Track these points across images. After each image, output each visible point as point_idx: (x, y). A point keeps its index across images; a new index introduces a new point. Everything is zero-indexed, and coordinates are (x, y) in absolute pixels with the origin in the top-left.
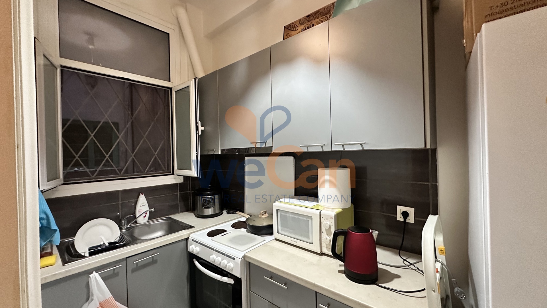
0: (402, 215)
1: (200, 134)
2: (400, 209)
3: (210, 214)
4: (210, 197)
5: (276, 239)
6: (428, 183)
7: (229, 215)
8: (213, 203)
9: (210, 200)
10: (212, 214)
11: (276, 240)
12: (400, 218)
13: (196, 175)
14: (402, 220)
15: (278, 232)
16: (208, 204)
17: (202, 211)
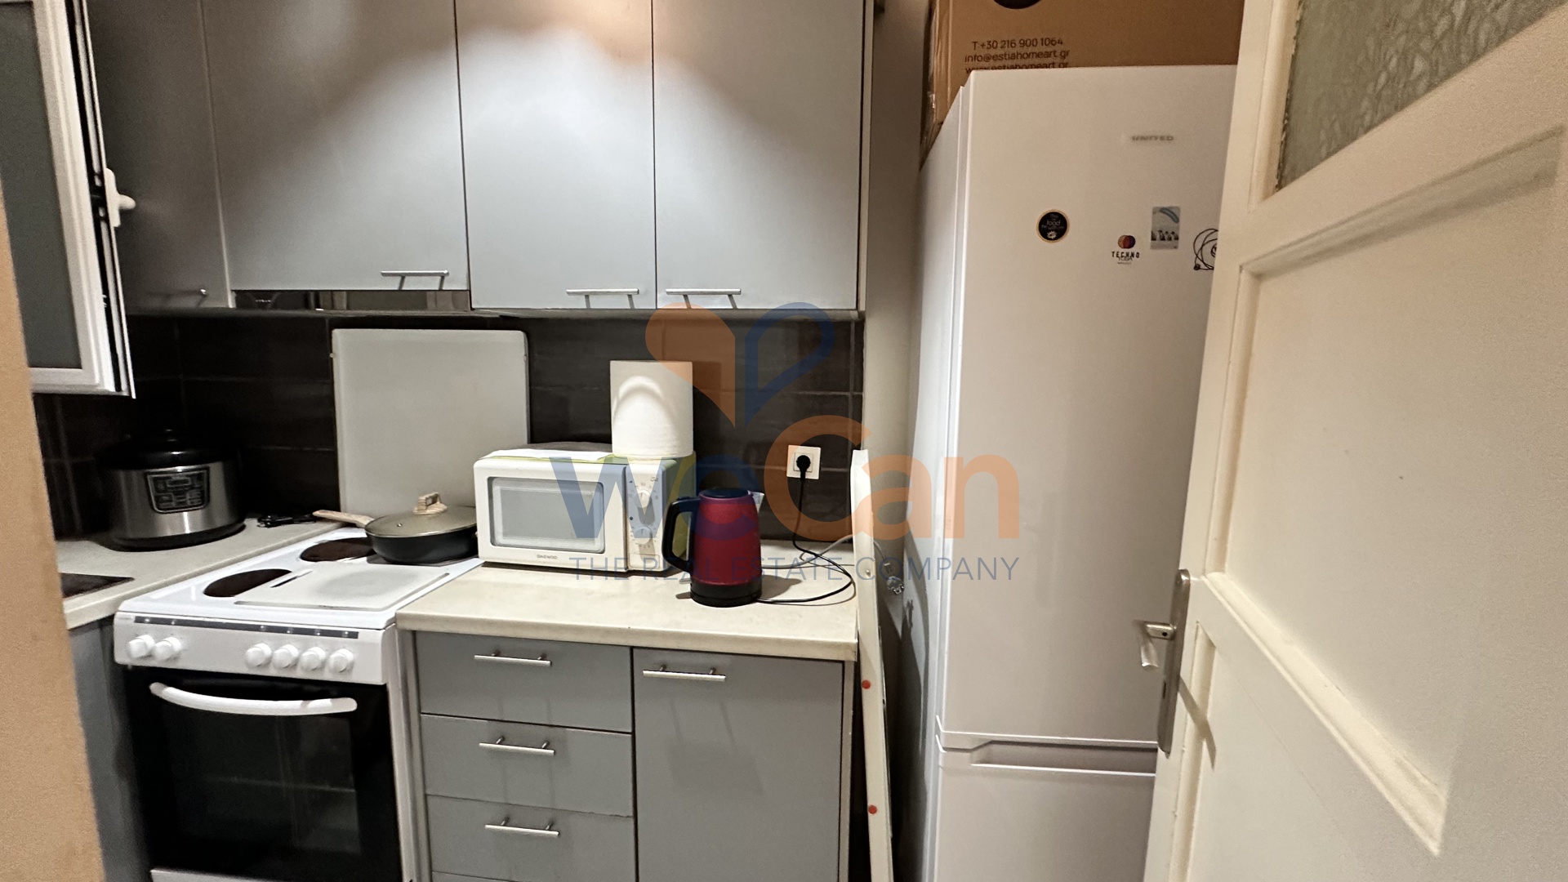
0: (798, 465)
1: (115, 221)
2: (795, 452)
3: (188, 531)
4: (180, 469)
5: (486, 562)
6: (847, 394)
7: (272, 529)
8: (202, 492)
9: (185, 481)
10: (200, 529)
11: (488, 564)
12: (793, 472)
13: (110, 387)
14: (798, 475)
15: (493, 542)
16: (175, 497)
17: (151, 523)
